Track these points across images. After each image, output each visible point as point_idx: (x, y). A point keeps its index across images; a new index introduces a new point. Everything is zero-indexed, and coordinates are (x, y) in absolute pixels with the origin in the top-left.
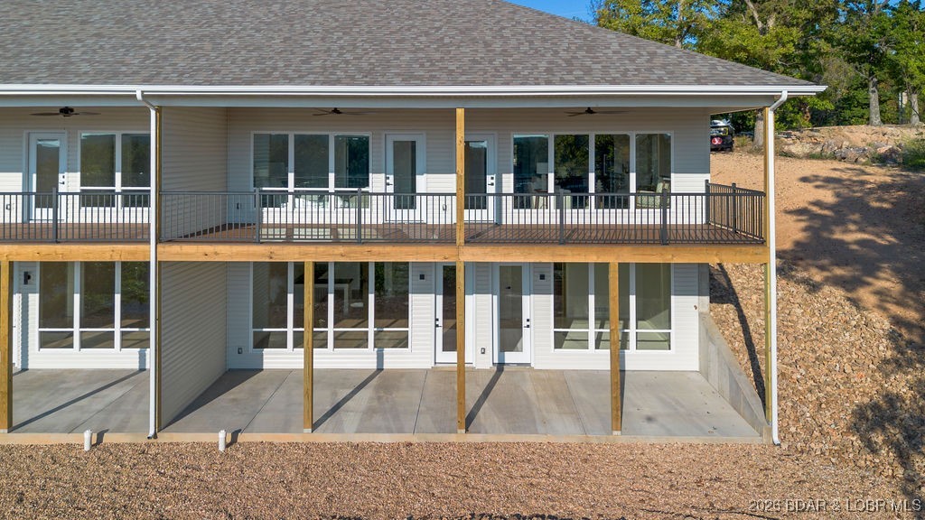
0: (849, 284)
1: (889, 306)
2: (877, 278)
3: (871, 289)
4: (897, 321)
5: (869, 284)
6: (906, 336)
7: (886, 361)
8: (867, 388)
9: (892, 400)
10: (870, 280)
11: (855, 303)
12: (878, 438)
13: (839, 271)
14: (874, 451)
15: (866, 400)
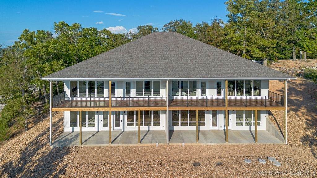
0: (296, 110)
1: (305, 116)
2: (301, 109)
3: (300, 112)
4: (307, 119)
5: (300, 111)
6: (309, 123)
7: (305, 128)
8: (302, 133)
9: (307, 136)
10: (300, 110)
11: (297, 115)
12: (306, 143)
13: (293, 107)
14: (305, 145)
15: (303, 136)
